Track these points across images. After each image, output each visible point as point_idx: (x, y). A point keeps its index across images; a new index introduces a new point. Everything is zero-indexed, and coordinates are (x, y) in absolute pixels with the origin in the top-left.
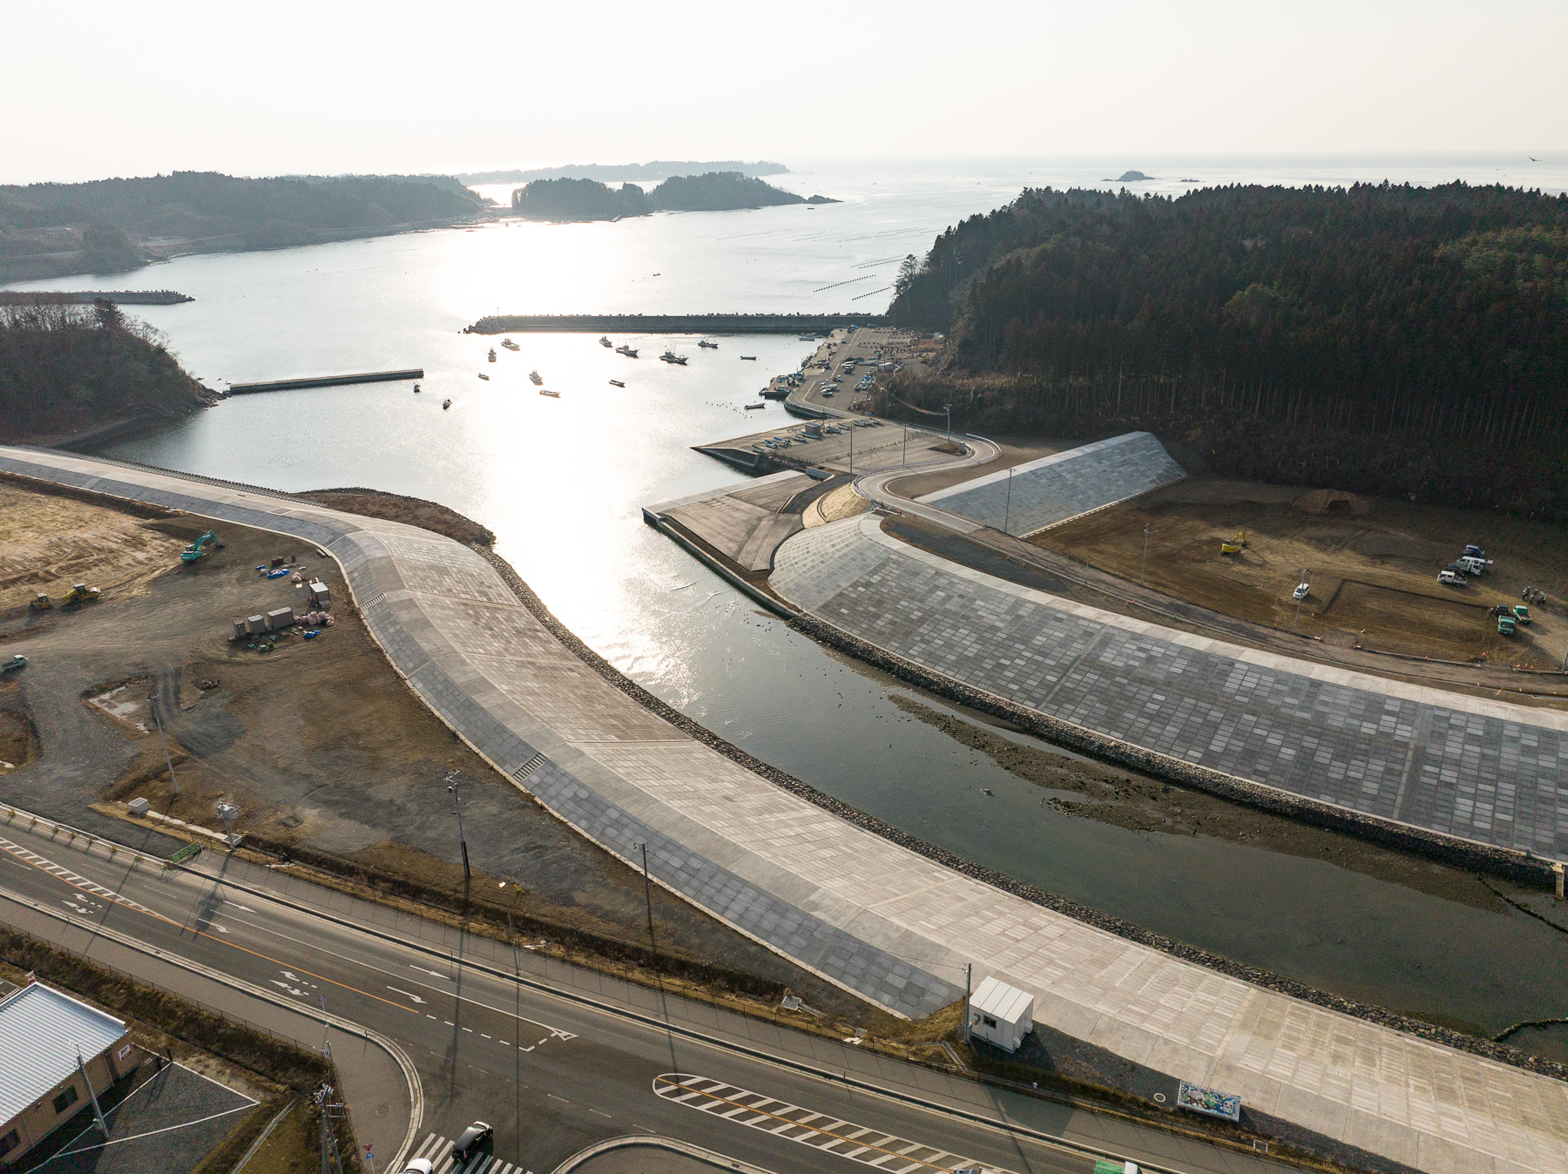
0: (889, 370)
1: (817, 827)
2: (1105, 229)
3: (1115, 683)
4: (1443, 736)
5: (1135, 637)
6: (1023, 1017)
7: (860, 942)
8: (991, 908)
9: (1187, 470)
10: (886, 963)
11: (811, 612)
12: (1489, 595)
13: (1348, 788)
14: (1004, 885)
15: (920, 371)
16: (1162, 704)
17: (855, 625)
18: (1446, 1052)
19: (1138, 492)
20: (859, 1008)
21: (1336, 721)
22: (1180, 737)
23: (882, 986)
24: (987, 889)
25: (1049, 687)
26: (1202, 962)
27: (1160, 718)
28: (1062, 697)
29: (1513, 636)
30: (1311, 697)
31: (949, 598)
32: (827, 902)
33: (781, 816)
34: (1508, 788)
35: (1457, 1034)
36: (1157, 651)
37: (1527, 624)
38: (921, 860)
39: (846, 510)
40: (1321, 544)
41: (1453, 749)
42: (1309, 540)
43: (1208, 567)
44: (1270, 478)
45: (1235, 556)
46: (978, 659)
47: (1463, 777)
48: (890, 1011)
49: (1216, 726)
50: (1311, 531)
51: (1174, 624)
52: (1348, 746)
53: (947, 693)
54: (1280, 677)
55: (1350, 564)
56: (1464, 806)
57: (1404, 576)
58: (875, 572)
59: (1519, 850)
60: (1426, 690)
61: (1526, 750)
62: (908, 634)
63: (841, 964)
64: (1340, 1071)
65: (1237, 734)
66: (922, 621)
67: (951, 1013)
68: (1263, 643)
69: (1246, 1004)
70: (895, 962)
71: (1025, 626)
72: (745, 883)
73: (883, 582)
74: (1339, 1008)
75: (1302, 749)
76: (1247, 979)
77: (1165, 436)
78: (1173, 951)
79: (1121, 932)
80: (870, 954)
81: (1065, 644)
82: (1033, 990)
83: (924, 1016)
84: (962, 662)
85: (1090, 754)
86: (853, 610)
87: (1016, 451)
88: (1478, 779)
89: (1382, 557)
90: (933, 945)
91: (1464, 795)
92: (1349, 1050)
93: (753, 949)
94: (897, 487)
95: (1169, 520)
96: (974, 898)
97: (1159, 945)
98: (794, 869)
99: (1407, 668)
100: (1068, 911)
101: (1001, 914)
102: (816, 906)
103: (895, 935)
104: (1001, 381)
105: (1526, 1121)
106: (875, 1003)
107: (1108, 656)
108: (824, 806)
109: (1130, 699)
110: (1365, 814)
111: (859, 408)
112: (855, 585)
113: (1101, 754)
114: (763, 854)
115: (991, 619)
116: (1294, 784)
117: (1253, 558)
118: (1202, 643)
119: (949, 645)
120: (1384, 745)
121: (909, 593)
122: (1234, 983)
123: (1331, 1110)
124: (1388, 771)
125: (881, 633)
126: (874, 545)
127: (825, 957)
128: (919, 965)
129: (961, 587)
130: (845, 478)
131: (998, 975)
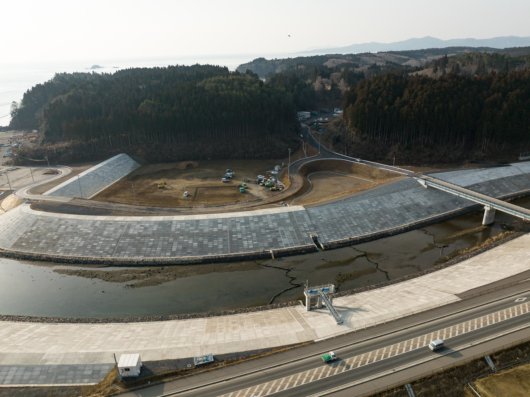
0: (17, 147)
1: (37, 331)
2: (90, 86)
3: (136, 240)
4: (235, 225)
5: (139, 222)
6: (138, 362)
7: (69, 365)
8: (116, 331)
9: (140, 163)
10: (82, 368)
11: (9, 248)
12: (236, 183)
13: (215, 249)
14: (118, 321)
15: (31, 146)
16: (153, 241)
17: (31, 248)
18: (259, 313)
19: (126, 174)
20: (76, 390)
21: (206, 230)
22: (162, 250)
23: (83, 377)
24: (112, 325)
25: (114, 248)
26: (189, 318)
27: (154, 246)
28: (119, 250)
29: (245, 192)
30: (197, 225)
31: (67, 227)
32: (50, 357)
33: (20, 333)
34: (254, 235)
35: (261, 307)
36: (147, 225)
37: (247, 188)
38: (84, 325)
39: (13, 205)
40: (188, 178)
41: (238, 228)
42: (184, 178)
43: (156, 194)
44: (168, 161)
45: (163, 188)
46: (85, 246)
47: (243, 235)
48: (89, 384)
49: (172, 243)
50: (184, 175)
51: (150, 214)
52: (211, 236)
53: (76, 262)
54: (187, 222)
55: (197, 182)
56: (245, 243)
57: (213, 182)
58: (33, 225)
59: (261, 250)
60: (227, 214)
61: (256, 223)
62: (54, 245)
63: (63, 377)
64: (236, 331)
65: (179, 244)
66: (58, 239)
67: (112, 374)
68: (179, 213)
69: (205, 325)
70: (85, 366)
71: (99, 230)
72: (10, 366)
73: (38, 228)
74: (230, 314)
75: (199, 242)
76: (203, 317)
77: (131, 154)
78: (179, 318)
79: (162, 320)
80: (74, 368)
81: (115, 231)
82: (139, 352)
83: (102, 380)
84: (79, 249)
85: (134, 266)
86: (28, 243)
87: (78, 168)
88: (247, 235)
89: (205, 178)
90: (98, 353)
91: (245, 240)
92: (236, 325)
93: (22, 390)
94: (33, 191)
95: (139, 181)
96: (109, 330)
97: (175, 319)
98: (32, 351)
99: (220, 209)
100: (143, 320)
101: (120, 331)
102: (46, 361)
103: (83, 356)
104: (66, 144)
105: (282, 322)
106: (82, 384)
107: (131, 231)
108: (38, 321)
109: (143, 243)
110: (221, 255)
111: (7, 164)
112: (26, 233)
113: (138, 264)
114: (15, 351)
115: (86, 231)
116: (200, 253)
117: (169, 187)
118: (160, 218)
119: (72, 244)
120: (221, 233)
121: (51, 230)
122: (200, 320)
123: (237, 344)
124: (224, 240)
125: (43, 248)
126: (29, 216)
127: (56, 377)
128: (95, 363)
129: (71, 222)
130: (9, 193)
131: (126, 352)
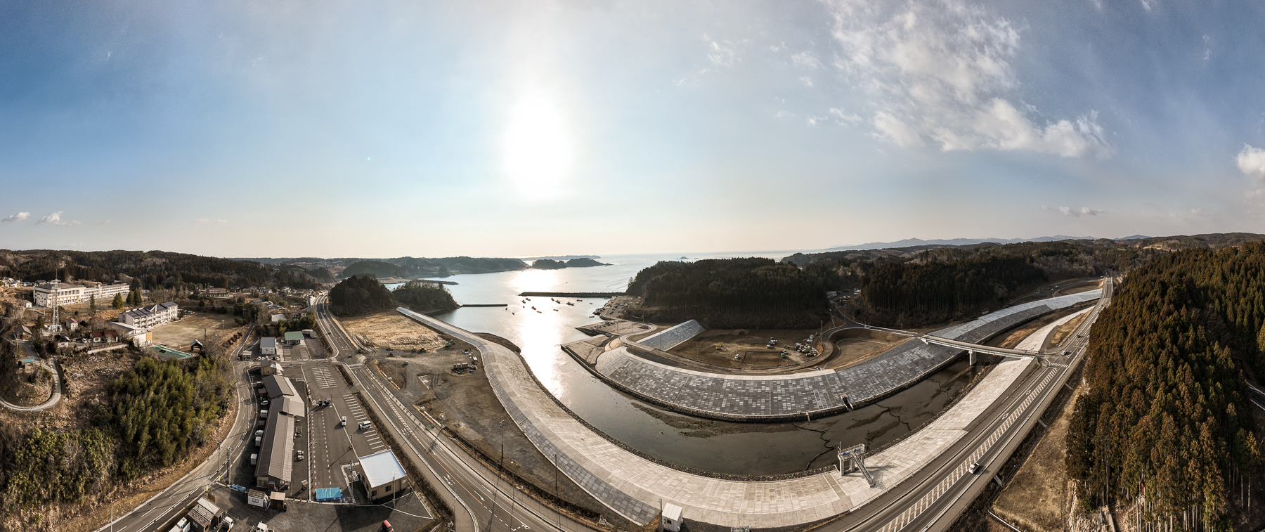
0: (627, 307)
1: (610, 450)
3: (694, 392)
4: (776, 388)
5: (698, 377)
6: (680, 517)
8: (666, 476)
9: (705, 328)
10: (634, 502)
11: (608, 376)
12: (778, 349)
13: (758, 409)
14: (669, 466)
15: (635, 307)
16: (707, 396)
17: (620, 381)
18: (796, 480)
19: (694, 335)
20: (625, 522)
21: (751, 391)
22: (713, 405)
23: (633, 512)
24: (664, 468)
25: (676, 395)
26: (730, 479)
27: (707, 400)
28: (680, 398)
29: (785, 358)
30: (744, 385)
31: (646, 370)
32: (614, 479)
34: (792, 397)
35: (798, 473)
36: (704, 380)
37: (787, 354)
38: (643, 460)
39: (617, 345)
40: (739, 343)
41: (779, 390)
42: (737, 343)
43: (714, 354)
44: (725, 328)
45: (720, 350)
46: (656, 389)
47: (783, 397)
48: (636, 523)
49: (722, 399)
50: (737, 340)
51: (707, 371)
52: (756, 397)
53: (648, 401)
54: (736, 381)
55: (747, 347)
56: (784, 405)
57: (759, 348)
58: (625, 364)
59: (798, 412)
60: (770, 376)
62: (635, 383)
63: (619, 504)
64: (774, 501)
65: (728, 401)
66: (639, 378)
67: (656, 521)
68: (730, 373)
69: (745, 489)
70: (637, 501)
71: (668, 378)
72: (587, 472)
73: (628, 367)
74: (769, 480)
75: (745, 401)
76: (744, 480)
77: (699, 320)
78: (722, 478)
79: (706, 475)
80: (628, 499)
81: (679, 381)
82: (682, 505)
83: (647, 523)
84: (652, 390)
85: (690, 415)
86: (619, 376)
87: (662, 327)
88: (786, 397)
89: (753, 344)
90: (649, 493)
91: (784, 402)
92: (774, 493)
93: (590, 499)
94: (631, 339)
95: (702, 342)
96: (660, 473)
97: (717, 477)
98: (603, 467)
99: (764, 372)
100: (689, 472)
101: (669, 477)
102: (610, 482)
103: (636, 491)
104: (656, 308)
106: (631, 520)
107: (691, 383)
109: (699, 396)
110: (763, 415)
112: (620, 368)
113: (693, 415)
114: (593, 460)
115: (658, 376)
116: (745, 412)
117: (724, 350)
118: (715, 376)
119: (647, 385)
120: (764, 394)
121: (635, 370)
122: (740, 483)
123: (773, 517)
124: (766, 401)
125: (628, 383)
126: (625, 356)
127: (613, 502)
128: (645, 502)
129: (649, 367)
130: (616, 337)
131: (671, 502)
